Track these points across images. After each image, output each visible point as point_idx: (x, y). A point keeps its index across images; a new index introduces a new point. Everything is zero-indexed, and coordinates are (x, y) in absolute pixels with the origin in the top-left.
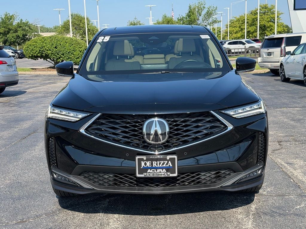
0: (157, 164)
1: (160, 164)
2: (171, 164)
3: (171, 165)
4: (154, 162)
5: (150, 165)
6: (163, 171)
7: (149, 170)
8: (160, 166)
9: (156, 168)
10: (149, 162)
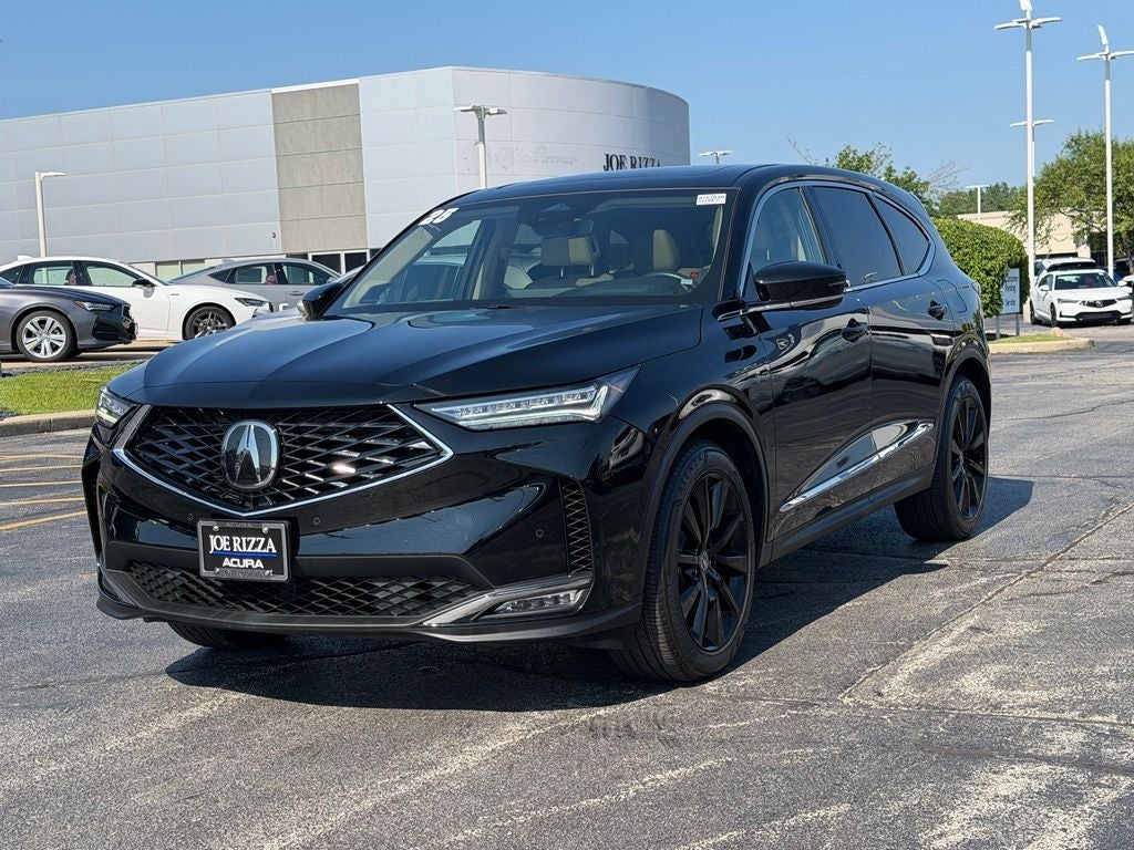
0: (241, 545)
1: (248, 543)
2: (273, 547)
3: (274, 551)
4: (234, 538)
5: (227, 547)
6: (257, 565)
7: (227, 559)
8: (250, 550)
9: (242, 556)
10: (225, 538)
